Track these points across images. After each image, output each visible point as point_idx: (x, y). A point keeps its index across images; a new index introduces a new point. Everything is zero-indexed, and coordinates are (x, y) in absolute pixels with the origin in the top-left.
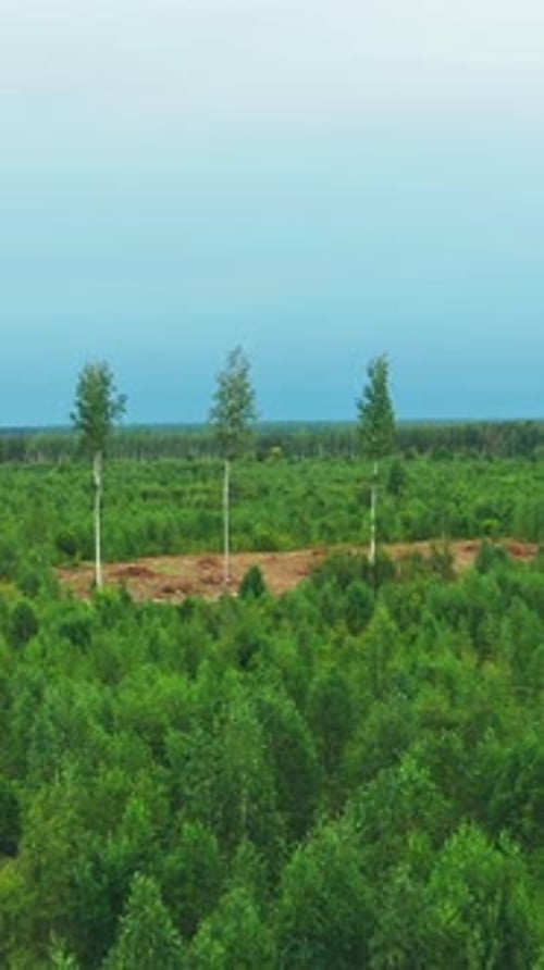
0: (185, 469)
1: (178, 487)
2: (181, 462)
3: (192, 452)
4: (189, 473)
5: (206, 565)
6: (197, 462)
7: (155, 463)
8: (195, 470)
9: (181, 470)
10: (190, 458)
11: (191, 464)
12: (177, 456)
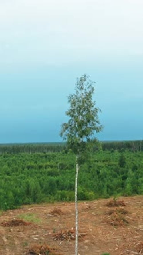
0: (43, 156)
1: (41, 164)
2: (41, 154)
3: (45, 151)
4: (44, 158)
5: (55, 214)
6: (47, 154)
7: (34, 154)
8: (46, 156)
9: (42, 157)
10: (45, 153)
11: (45, 154)
12: (41, 152)
